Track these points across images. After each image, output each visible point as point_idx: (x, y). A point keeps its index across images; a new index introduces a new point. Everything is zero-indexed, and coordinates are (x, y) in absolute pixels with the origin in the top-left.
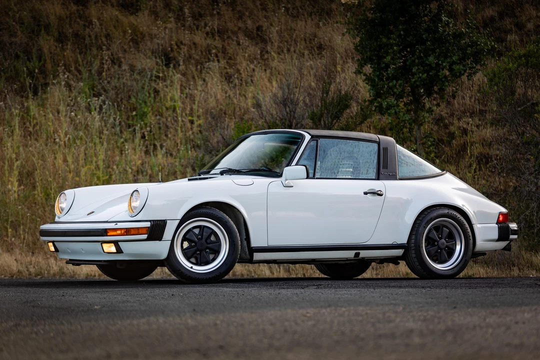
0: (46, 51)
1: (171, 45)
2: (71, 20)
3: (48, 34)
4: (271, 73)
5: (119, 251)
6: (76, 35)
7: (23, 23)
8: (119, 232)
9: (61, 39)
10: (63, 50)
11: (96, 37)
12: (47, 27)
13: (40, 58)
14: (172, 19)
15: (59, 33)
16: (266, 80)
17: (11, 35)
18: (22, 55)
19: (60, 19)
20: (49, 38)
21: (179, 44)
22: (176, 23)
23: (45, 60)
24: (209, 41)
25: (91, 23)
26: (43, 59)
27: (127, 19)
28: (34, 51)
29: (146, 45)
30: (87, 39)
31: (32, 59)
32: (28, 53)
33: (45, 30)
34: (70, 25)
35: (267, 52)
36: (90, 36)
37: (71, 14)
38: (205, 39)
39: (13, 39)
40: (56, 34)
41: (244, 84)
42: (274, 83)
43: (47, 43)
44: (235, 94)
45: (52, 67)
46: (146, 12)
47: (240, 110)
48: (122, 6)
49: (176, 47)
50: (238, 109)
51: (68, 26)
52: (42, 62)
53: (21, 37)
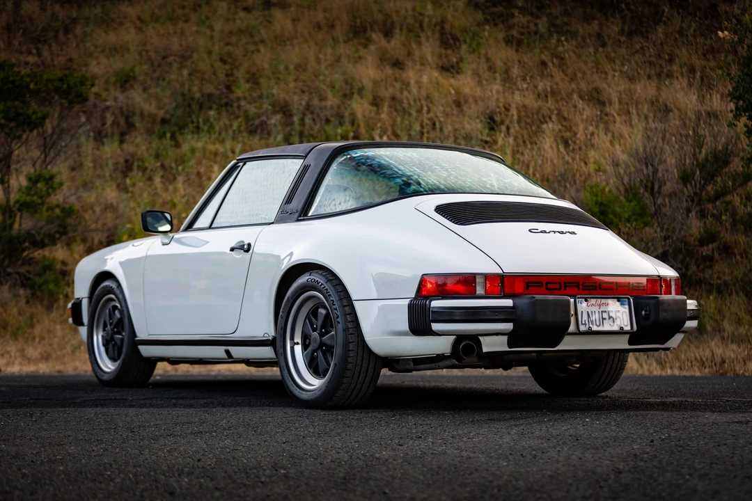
0: (359, 115)
1: (498, 107)
2: (386, 82)
3: (362, 97)
4: (613, 137)
6: (393, 98)
7: (333, 87)
9: (376, 102)
10: (378, 113)
11: (415, 101)
12: (361, 91)
13: (353, 123)
14: (498, 81)
15: (374, 96)
16: (608, 144)
17: (321, 100)
18: (332, 119)
19: (375, 82)
20: (362, 101)
21: (507, 106)
22: (504, 86)
23: (359, 125)
24: (540, 103)
25: (408, 85)
26: (356, 123)
27: (449, 83)
28: (347, 114)
29: (470, 108)
30: (405, 101)
31: (344, 122)
32: (340, 117)
33: (358, 94)
34: (386, 89)
35: (606, 115)
36: (408, 99)
37: (386, 78)
38: (536, 101)
39: (324, 103)
40: (371, 97)
41: (584, 147)
42: (617, 147)
43: (360, 107)
44: (573, 159)
45: (367, 131)
46: (469, 73)
47: (581, 176)
48: (443, 68)
49: (503, 110)
50: (578, 175)
51: (383, 89)
52: (356, 127)
53: (332, 100)
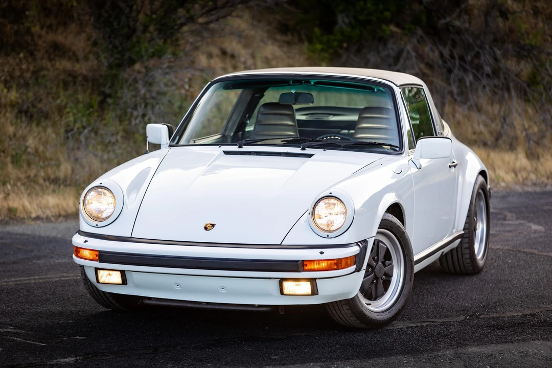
5: (315, 292)
8: (324, 265)
